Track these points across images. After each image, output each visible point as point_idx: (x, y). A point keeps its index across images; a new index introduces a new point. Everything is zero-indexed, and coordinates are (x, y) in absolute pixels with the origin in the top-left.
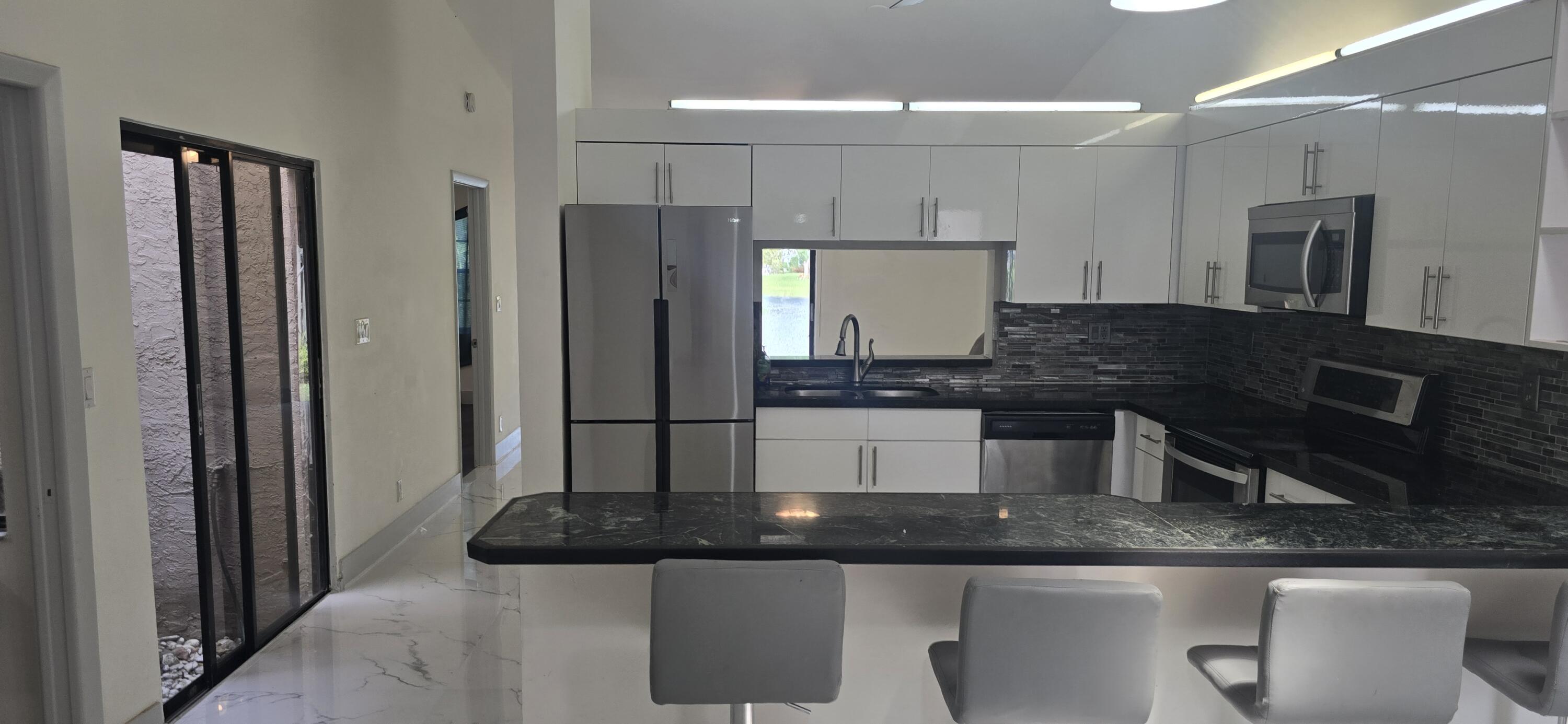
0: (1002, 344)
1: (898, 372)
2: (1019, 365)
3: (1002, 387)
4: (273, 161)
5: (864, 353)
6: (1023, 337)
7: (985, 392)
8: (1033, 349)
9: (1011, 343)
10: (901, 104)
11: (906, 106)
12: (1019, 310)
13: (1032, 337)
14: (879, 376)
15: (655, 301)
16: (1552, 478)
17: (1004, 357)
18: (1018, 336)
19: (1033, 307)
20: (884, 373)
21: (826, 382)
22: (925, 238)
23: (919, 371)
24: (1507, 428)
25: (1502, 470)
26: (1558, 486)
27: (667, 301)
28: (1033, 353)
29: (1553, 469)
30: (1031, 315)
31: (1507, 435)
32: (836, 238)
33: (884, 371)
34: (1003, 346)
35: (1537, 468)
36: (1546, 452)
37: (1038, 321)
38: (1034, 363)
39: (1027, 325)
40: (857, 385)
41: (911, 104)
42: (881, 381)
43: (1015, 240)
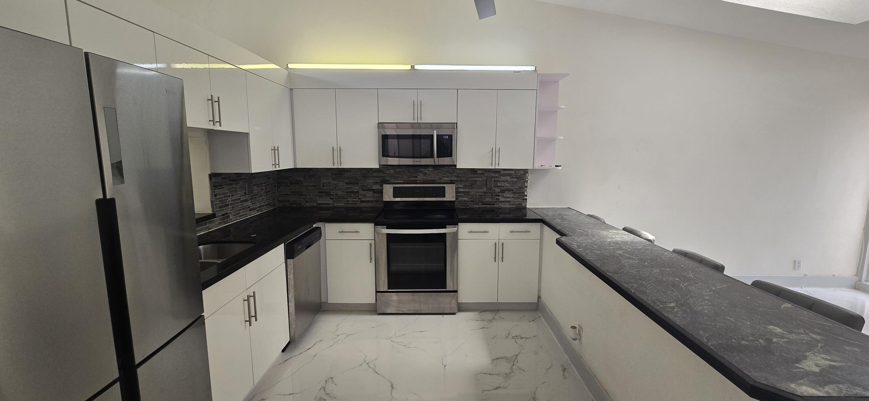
2: (224, 214)
8: (228, 202)
9: (220, 200)
12: (220, 178)
13: (227, 195)
16: (500, 206)
19: (225, 176)
24: (480, 195)
25: (480, 208)
26: (502, 208)
28: (228, 205)
29: (500, 203)
30: (225, 181)
31: (481, 197)
35: (494, 204)
36: (496, 199)
37: (228, 184)
39: (224, 188)
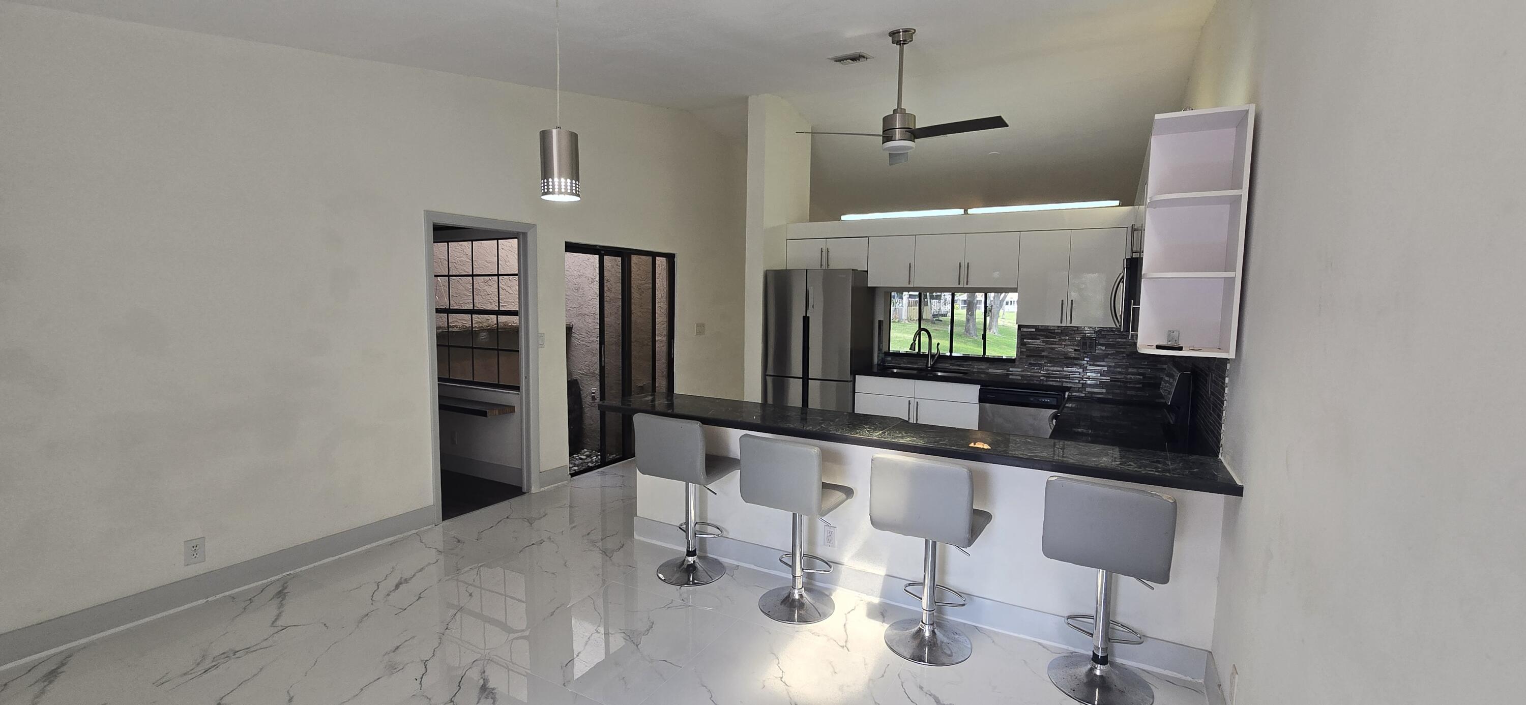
0: (1022, 350)
1: (958, 363)
2: (1034, 363)
3: (1022, 376)
4: (654, 255)
5: (934, 351)
6: (1036, 346)
7: (1011, 379)
8: (1043, 354)
9: (1028, 350)
10: (963, 210)
11: (966, 211)
12: (1034, 330)
13: (1042, 346)
14: (947, 365)
15: (803, 316)
17: (1024, 358)
18: (1033, 346)
19: (1043, 328)
20: (951, 363)
21: (917, 366)
22: (961, 286)
23: (970, 363)
27: (809, 317)
28: (1043, 356)
30: (1042, 333)
32: (912, 286)
33: (950, 362)
34: (1023, 351)
37: (1047, 337)
38: (1043, 362)
39: (1038, 339)
40: (929, 369)
41: (969, 210)
42: (948, 368)
43: (1016, 287)
